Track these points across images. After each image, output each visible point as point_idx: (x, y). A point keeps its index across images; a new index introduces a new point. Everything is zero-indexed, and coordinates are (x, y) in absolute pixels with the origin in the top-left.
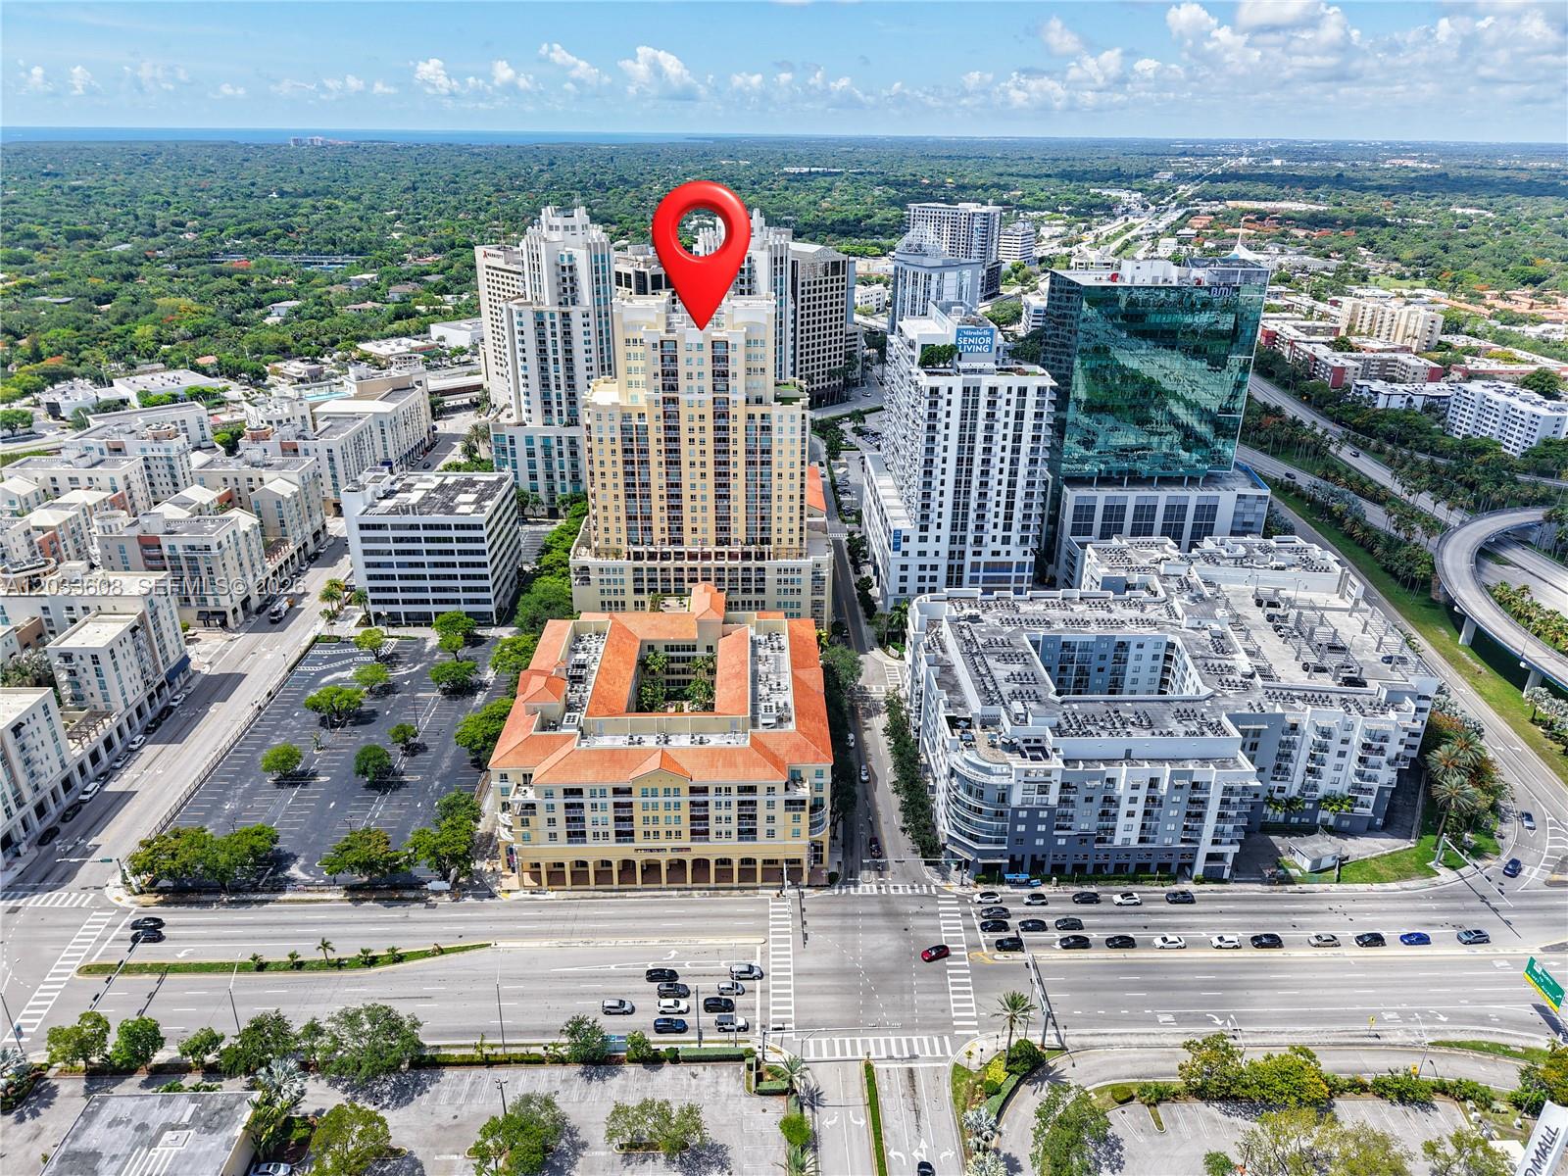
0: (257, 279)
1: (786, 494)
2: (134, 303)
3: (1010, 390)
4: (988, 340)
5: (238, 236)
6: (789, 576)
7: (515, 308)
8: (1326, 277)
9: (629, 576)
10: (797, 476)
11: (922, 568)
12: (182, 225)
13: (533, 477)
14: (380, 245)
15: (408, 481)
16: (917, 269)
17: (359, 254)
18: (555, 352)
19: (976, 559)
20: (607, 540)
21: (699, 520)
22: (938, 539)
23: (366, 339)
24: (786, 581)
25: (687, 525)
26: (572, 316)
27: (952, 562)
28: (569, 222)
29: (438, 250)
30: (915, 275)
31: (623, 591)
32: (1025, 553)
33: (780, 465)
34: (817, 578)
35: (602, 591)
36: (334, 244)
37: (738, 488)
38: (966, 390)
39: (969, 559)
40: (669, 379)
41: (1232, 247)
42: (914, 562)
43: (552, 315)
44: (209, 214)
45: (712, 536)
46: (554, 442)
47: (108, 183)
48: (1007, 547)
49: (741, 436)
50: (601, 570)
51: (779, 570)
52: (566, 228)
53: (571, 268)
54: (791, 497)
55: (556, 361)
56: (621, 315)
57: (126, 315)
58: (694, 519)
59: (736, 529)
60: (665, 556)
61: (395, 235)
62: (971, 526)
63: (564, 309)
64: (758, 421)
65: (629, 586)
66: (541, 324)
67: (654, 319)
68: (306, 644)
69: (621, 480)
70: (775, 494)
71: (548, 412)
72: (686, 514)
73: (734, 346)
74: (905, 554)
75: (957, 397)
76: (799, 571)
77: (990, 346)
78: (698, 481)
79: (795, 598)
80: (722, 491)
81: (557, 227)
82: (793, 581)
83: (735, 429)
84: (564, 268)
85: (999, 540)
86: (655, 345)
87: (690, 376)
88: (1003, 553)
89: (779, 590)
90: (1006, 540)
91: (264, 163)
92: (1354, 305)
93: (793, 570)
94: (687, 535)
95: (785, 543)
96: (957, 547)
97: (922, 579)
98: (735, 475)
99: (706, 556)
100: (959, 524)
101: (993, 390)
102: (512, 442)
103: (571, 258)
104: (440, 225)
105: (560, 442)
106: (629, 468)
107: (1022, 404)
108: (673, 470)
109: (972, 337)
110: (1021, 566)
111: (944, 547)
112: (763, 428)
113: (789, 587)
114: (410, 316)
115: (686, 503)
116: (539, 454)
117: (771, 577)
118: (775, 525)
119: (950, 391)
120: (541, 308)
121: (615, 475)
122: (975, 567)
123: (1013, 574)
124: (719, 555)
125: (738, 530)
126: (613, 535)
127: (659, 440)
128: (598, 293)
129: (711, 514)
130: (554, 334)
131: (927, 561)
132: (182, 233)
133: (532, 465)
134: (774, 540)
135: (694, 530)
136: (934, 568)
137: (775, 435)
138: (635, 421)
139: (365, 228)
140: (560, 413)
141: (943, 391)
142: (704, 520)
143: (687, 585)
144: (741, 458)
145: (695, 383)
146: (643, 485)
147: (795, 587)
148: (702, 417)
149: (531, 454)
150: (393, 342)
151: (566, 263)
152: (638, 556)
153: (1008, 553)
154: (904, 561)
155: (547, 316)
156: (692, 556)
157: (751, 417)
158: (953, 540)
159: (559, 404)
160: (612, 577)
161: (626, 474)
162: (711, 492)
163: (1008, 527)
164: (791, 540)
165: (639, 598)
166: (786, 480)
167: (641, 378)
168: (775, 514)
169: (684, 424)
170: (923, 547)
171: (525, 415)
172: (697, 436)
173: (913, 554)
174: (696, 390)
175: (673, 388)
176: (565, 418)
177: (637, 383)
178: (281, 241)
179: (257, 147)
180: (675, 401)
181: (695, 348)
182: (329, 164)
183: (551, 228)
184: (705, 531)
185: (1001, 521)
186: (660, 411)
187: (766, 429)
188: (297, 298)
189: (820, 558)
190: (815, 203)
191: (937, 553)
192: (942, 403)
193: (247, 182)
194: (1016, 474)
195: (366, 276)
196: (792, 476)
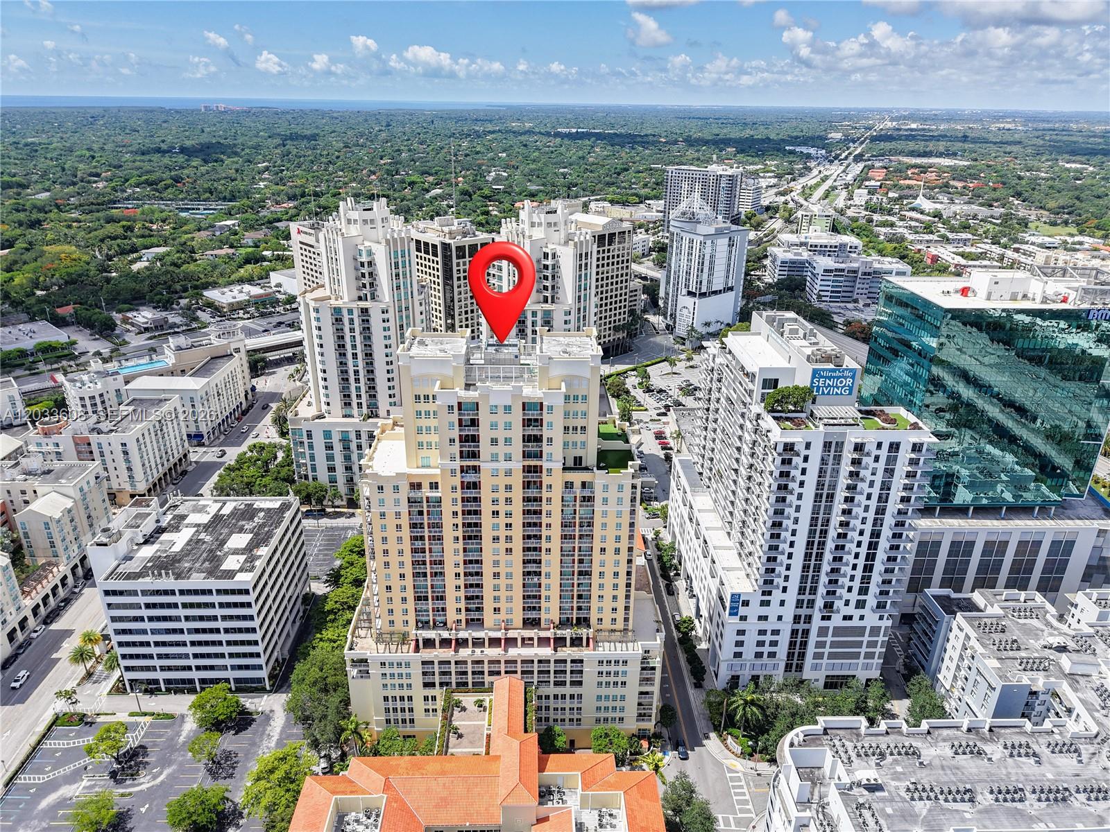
0: (139, 225)
1: (609, 571)
2: (27, 249)
3: (879, 445)
4: (849, 382)
5: (138, 185)
6: (612, 668)
7: (312, 304)
8: (994, 224)
9: (417, 670)
10: (624, 552)
11: (762, 632)
12: (98, 175)
13: (332, 469)
14: (247, 195)
15: (181, 510)
16: (692, 236)
17: (230, 201)
18: (354, 347)
19: (825, 623)
20: (392, 622)
21: (503, 599)
22: (782, 603)
23: (214, 285)
24: (609, 673)
25: (488, 605)
26: (371, 312)
27: (796, 626)
28: (368, 215)
29: (292, 198)
30: (691, 241)
31: (409, 686)
32: (881, 618)
33: (603, 539)
34: (646, 668)
35: (385, 686)
36: (211, 193)
37: (551, 564)
38: (827, 445)
39: (817, 622)
40: (469, 444)
41: (915, 198)
42: (753, 626)
43: (350, 311)
44: (121, 166)
45: (518, 617)
46: (353, 436)
47: (55, 140)
48: (861, 612)
49: (556, 507)
50: (383, 664)
51: (601, 662)
52: (365, 221)
53: (370, 264)
54: (616, 574)
55: (355, 356)
56: (408, 368)
57: (15, 262)
58: (496, 599)
59: (548, 610)
60: (461, 643)
61: (262, 184)
62: (822, 590)
63: (363, 304)
64: (578, 491)
65: (417, 680)
66: (338, 320)
67: (450, 372)
68: (41, 728)
69: (408, 558)
70: (596, 570)
71: (348, 405)
72: (488, 593)
73: (551, 408)
74: (744, 618)
75: (816, 453)
76: (625, 662)
77: (851, 389)
78: (503, 557)
79: (619, 691)
80: (532, 568)
81: (355, 221)
82: (616, 674)
83: (549, 500)
84: (362, 264)
85: (853, 603)
86: (451, 408)
87: (494, 441)
88: (856, 618)
89: (600, 684)
90: (861, 604)
91: (177, 124)
92: (1047, 257)
93: (617, 662)
94: (489, 617)
95: (607, 624)
96: (804, 612)
97: (760, 644)
98: (548, 550)
99: (511, 642)
100: (807, 586)
101: (859, 448)
102: (309, 436)
103: (370, 253)
104: (297, 176)
105: (358, 436)
106: (418, 544)
107: (891, 460)
108: (472, 545)
109: (829, 378)
110: (875, 631)
111: (789, 612)
112: (584, 499)
113: (612, 679)
114: (257, 261)
115: (487, 581)
116: (338, 447)
117: (589, 670)
118: (594, 603)
119: (808, 446)
120: (339, 303)
121: (401, 552)
122: (823, 631)
123: (866, 639)
124: (527, 642)
125: (551, 610)
126: (398, 617)
127: (455, 514)
128: (398, 288)
129: (518, 593)
130: (352, 330)
131: (768, 626)
132: (95, 182)
133: (330, 458)
134: (593, 621)
135: (496, 610)
136: (776, 632)
137: (598, 507)
138: (426, 492)
139: (239, 178)
140: (360, 405)
141: (800, 447)
142: (510, 599)
143: (487, 679)
144: (556, 532)
145: (501, 449)
146: (434, 563)
147: (620, 679)
148: (509, 488)
149: (329, 447)
150: (236, 288)
151: (364, 259)
152: (429, 643)
153: (862, 618)
154: (742, 626)
155: (345, 312)
156: (494, 642)
157: (569, 485)
158: (799, 604)
159: (359, 396)
160: (396, 671)
161: (414, 551)
162: (518, 569)
163: (864, 591)
164: (614, 620)
165: (430, 692)
166: (610, 556)
167: (434, 438)
168: (595, 592)
169: (486, 494)
170: (764, 611)
171: (324, 407)
172: (502, 508)
173: (753, 619)
174: (501, 457)
175: (475, 455)
176: (365, 410)
177: (429, 444)
178: (169, 190)
179: (177, 112)
180: (476, 469)
181: (501, 410)
182: (225, 126)
183: (349, 221)
184: (510, 611)
185: (856, 585)
186: (457, 481)
187: (588, 499)
188: (166, 244)
189: (649, 644)
190: (583, 158)
191: (780, 618)
192: (798, 461)
193: (158, 140)
194: (878, 536)
195: (229, 223)
196: (617, 551)
